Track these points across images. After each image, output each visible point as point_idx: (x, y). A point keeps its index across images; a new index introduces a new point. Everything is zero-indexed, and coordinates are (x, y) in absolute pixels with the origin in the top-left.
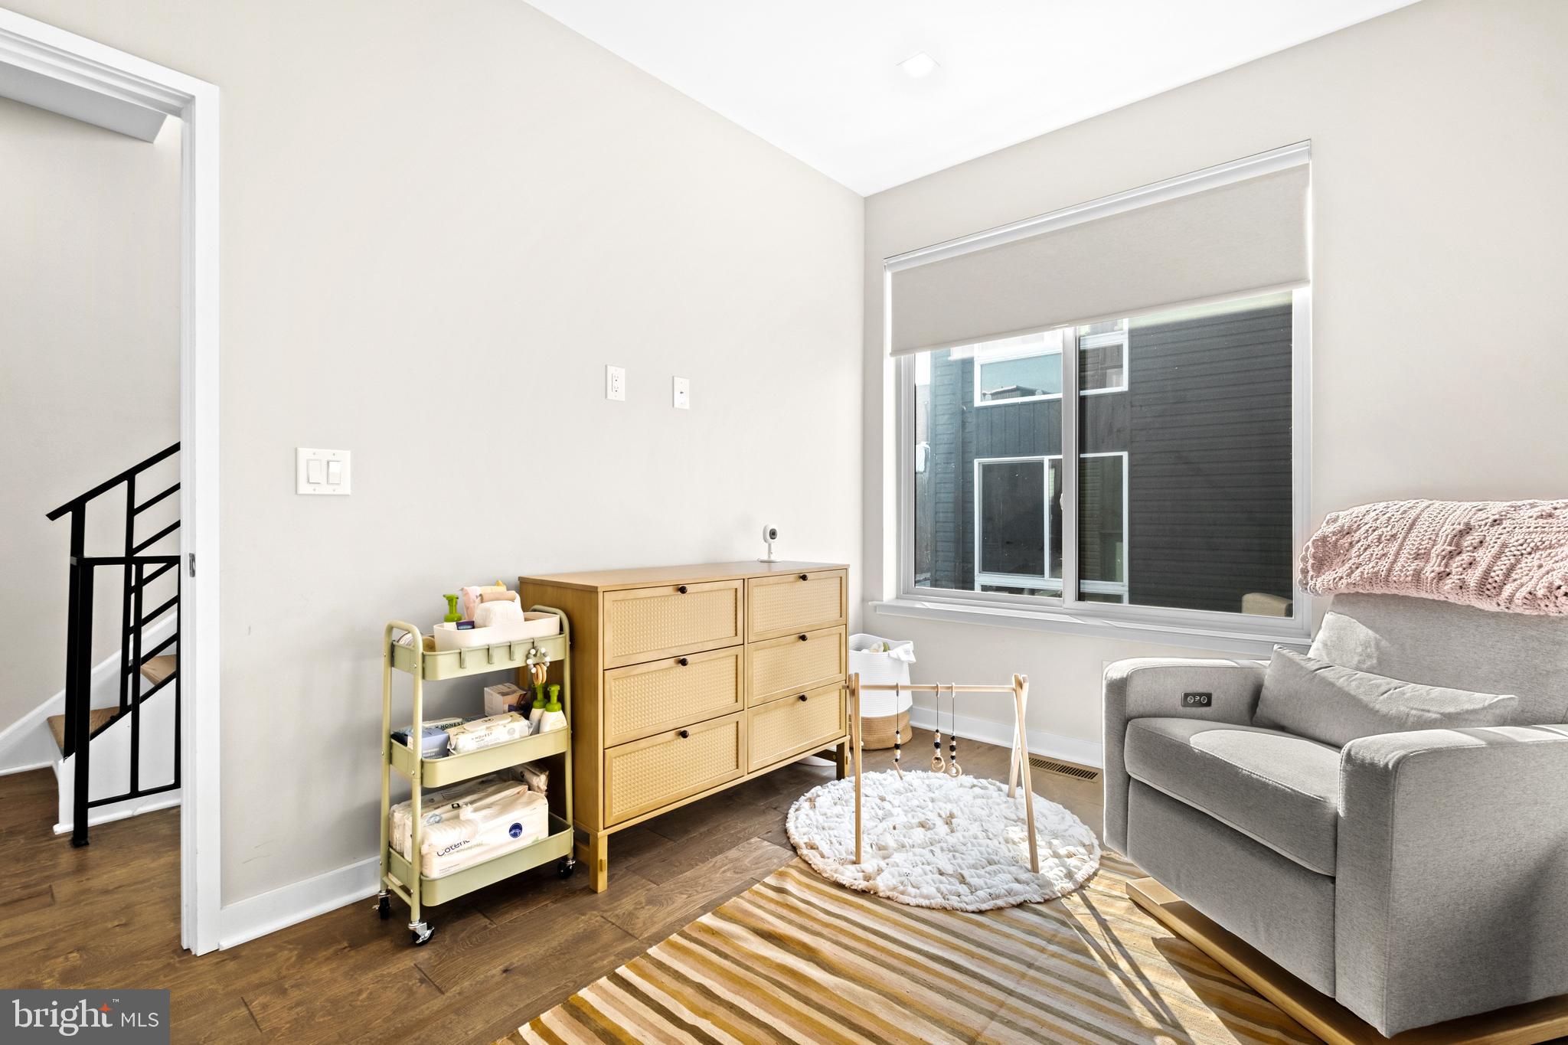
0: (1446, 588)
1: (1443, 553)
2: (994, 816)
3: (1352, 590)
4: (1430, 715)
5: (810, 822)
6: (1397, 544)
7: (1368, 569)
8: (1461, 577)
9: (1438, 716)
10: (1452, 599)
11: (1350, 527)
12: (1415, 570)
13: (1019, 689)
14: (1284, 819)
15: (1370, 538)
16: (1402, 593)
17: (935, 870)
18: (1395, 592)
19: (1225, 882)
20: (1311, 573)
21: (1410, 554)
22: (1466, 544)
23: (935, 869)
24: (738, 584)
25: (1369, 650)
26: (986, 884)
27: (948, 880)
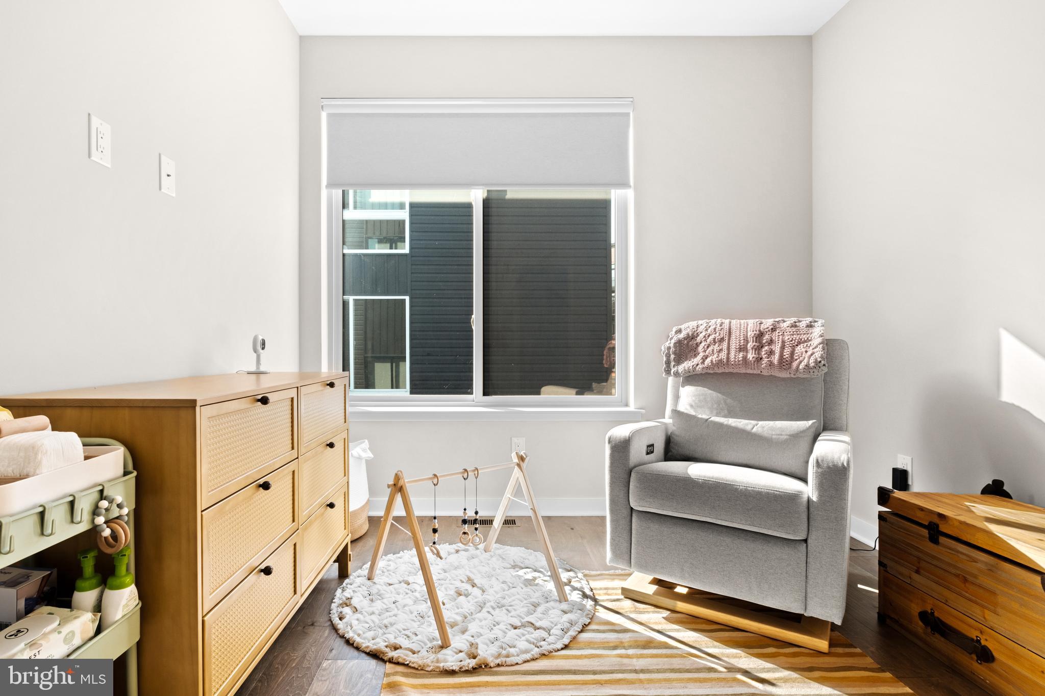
0: (763, 366)
1: (755, 347)
2: (497, 569)
3: (705, 371)
4: (783, 437)
5: (368, 625)
6: (726, 343)
7: (714, 358)
8: (769, 359)
9: (788, 437)
10: (765, 373)
11: (693, 334)
12: (743, 357)
13: (521, 463)
14: (777, 511)
15: (708, 340)
16: (735, 371)
17: (509, 627)
18: (731, 370)
19: (724, 563)
20: (673, 363)
21: (737, 349)
22: (764, 342)
23: (509, 625)
24: (293, 393)
25: (721, 406)
26: (552, 623)
27: (526, 631)
